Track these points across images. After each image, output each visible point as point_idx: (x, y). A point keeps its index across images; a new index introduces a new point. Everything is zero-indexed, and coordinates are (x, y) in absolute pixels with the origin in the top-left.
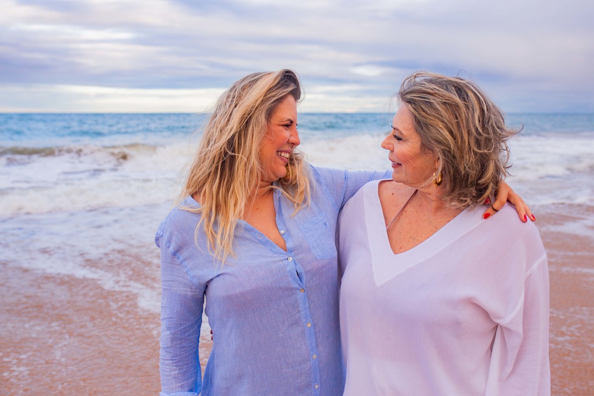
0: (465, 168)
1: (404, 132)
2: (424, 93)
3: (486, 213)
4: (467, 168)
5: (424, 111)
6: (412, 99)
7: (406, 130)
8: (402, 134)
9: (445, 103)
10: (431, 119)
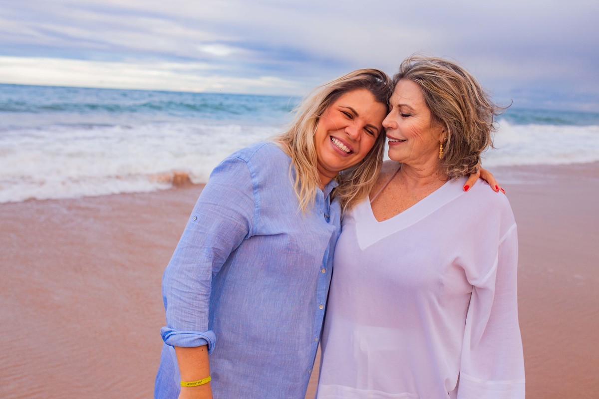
0: (470, 138)
1: (414, 107)
2: (432, 70)
3: (465, 185)
4: (473, 138)
5: (435, 85)
6: (422, 75)
7: (416, 104)
8: (412, 109)
9: (451, 79)
10: (442, 93)
